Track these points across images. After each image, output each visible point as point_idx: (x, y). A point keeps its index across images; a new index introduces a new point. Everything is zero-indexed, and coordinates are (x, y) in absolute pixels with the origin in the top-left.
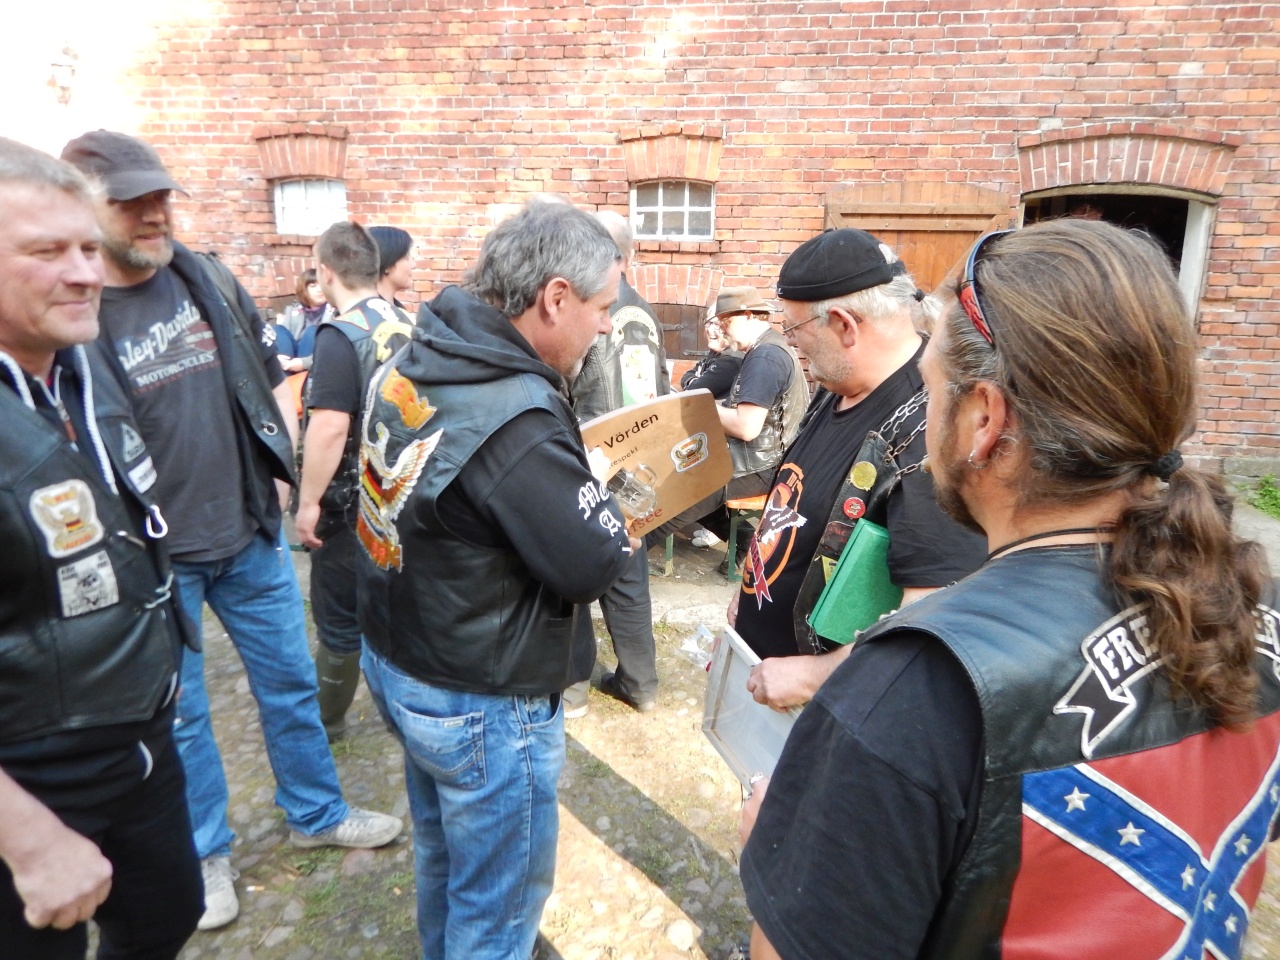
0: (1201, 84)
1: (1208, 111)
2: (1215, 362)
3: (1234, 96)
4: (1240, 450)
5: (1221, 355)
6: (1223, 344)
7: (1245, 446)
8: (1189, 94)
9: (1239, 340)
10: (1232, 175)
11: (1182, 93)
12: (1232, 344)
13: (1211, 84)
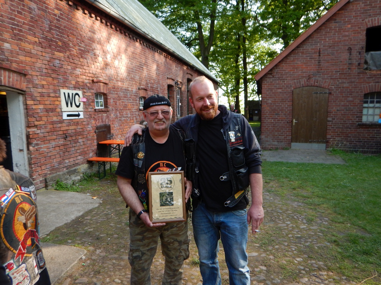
0: (11, 52)
1: (16, 61)
2: (36, 147)
3: (22, 58)
4: (49, 174)
5: (37, 144)
6: (37, 141)
7: (49, 172)
8: (9, 54)
9: (40, 139)
10: (27, 85)
11: (6, 53)
12: (39, 141)
13: (14, 52)
